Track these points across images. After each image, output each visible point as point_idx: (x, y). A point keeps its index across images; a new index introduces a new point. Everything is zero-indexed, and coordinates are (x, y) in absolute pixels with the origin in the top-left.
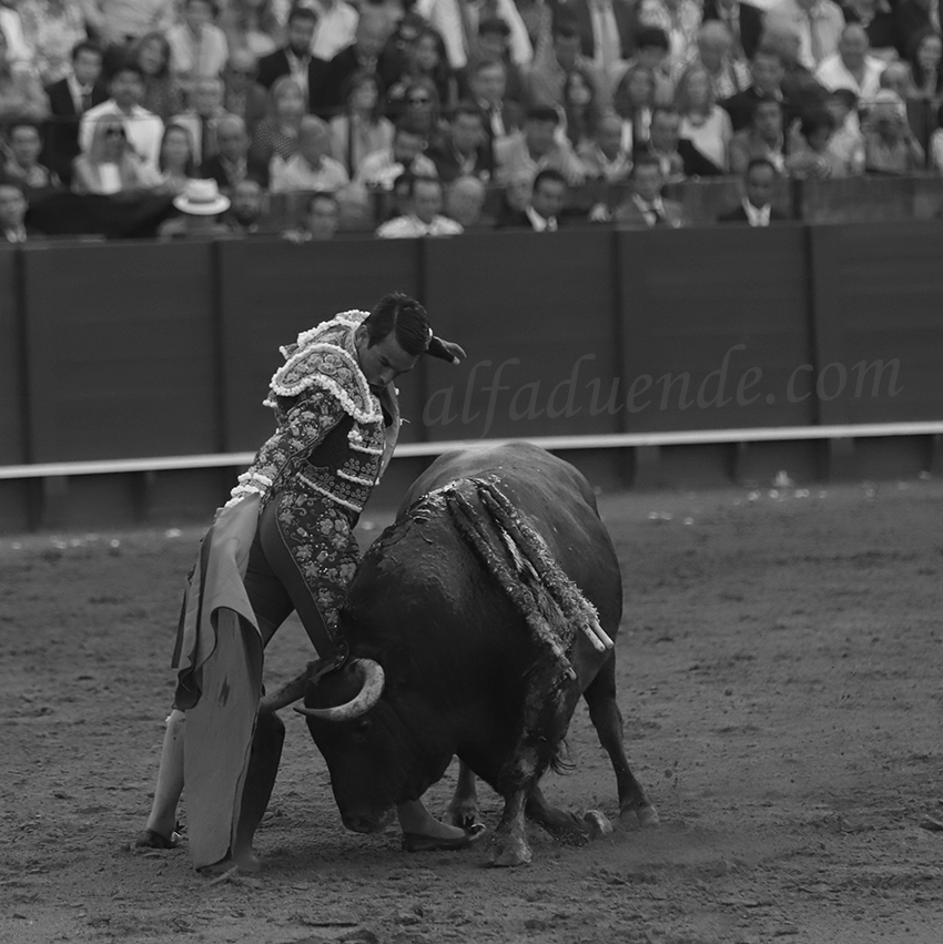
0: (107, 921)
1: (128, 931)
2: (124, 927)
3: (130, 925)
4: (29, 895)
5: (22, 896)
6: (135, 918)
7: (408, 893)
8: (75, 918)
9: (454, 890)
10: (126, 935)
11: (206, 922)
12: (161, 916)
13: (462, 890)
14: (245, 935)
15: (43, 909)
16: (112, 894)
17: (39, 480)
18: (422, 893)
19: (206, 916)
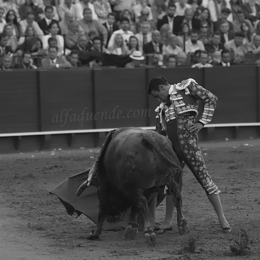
0: (115, 252)
1: (121, 255)
2: (120, 253)
3: (122, 253)
4: (94, 245)
5: (92, 245)
6: (123, 251)
7: (198, 245)
8: (106, 251)
9: (211, 245)
10: (120, 256)
11: (143, 252)
12: (130, 251)
13: (213, 244)
14: (153, 256)
15: (98, 249)
16: (117, 244)
17: (98, 133)
18: (202, 245)
19: (143, 251)
